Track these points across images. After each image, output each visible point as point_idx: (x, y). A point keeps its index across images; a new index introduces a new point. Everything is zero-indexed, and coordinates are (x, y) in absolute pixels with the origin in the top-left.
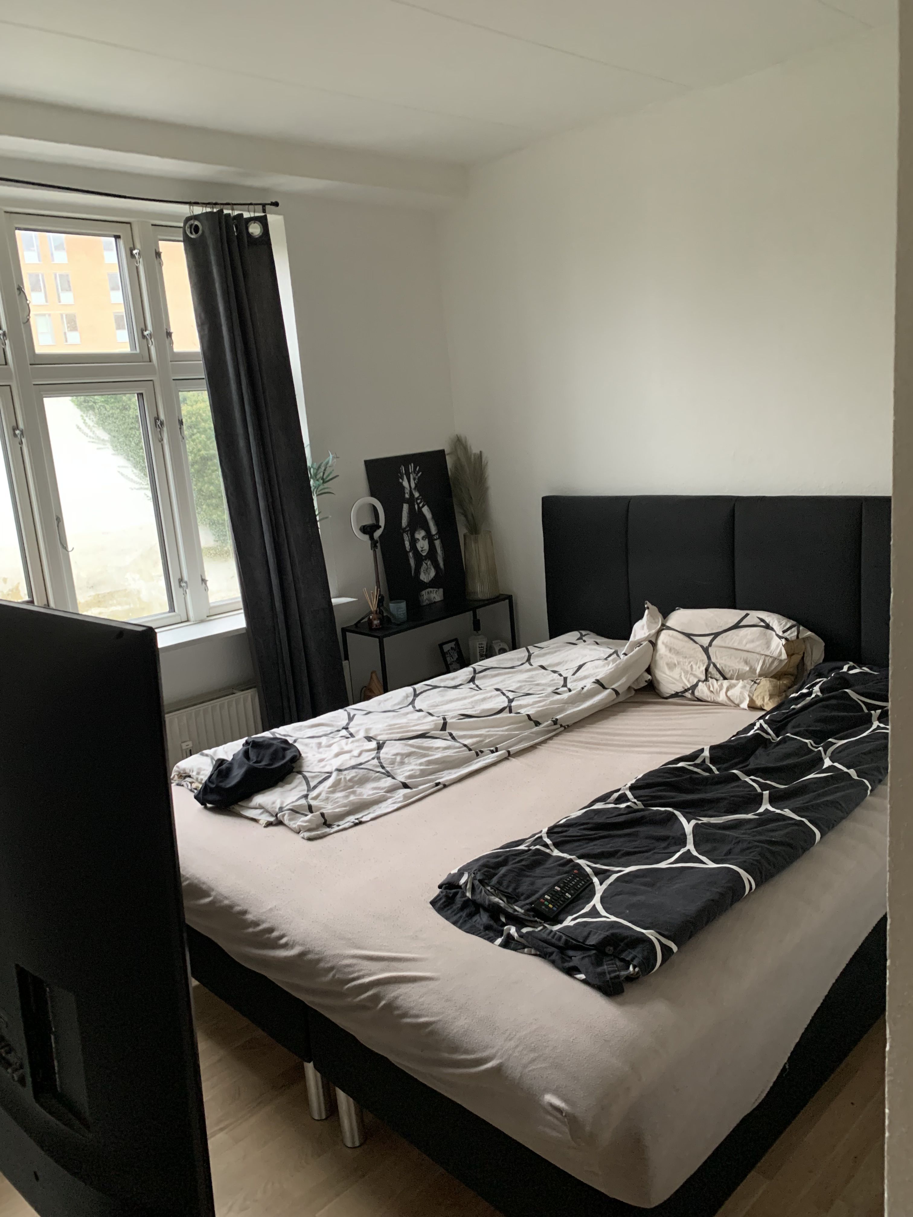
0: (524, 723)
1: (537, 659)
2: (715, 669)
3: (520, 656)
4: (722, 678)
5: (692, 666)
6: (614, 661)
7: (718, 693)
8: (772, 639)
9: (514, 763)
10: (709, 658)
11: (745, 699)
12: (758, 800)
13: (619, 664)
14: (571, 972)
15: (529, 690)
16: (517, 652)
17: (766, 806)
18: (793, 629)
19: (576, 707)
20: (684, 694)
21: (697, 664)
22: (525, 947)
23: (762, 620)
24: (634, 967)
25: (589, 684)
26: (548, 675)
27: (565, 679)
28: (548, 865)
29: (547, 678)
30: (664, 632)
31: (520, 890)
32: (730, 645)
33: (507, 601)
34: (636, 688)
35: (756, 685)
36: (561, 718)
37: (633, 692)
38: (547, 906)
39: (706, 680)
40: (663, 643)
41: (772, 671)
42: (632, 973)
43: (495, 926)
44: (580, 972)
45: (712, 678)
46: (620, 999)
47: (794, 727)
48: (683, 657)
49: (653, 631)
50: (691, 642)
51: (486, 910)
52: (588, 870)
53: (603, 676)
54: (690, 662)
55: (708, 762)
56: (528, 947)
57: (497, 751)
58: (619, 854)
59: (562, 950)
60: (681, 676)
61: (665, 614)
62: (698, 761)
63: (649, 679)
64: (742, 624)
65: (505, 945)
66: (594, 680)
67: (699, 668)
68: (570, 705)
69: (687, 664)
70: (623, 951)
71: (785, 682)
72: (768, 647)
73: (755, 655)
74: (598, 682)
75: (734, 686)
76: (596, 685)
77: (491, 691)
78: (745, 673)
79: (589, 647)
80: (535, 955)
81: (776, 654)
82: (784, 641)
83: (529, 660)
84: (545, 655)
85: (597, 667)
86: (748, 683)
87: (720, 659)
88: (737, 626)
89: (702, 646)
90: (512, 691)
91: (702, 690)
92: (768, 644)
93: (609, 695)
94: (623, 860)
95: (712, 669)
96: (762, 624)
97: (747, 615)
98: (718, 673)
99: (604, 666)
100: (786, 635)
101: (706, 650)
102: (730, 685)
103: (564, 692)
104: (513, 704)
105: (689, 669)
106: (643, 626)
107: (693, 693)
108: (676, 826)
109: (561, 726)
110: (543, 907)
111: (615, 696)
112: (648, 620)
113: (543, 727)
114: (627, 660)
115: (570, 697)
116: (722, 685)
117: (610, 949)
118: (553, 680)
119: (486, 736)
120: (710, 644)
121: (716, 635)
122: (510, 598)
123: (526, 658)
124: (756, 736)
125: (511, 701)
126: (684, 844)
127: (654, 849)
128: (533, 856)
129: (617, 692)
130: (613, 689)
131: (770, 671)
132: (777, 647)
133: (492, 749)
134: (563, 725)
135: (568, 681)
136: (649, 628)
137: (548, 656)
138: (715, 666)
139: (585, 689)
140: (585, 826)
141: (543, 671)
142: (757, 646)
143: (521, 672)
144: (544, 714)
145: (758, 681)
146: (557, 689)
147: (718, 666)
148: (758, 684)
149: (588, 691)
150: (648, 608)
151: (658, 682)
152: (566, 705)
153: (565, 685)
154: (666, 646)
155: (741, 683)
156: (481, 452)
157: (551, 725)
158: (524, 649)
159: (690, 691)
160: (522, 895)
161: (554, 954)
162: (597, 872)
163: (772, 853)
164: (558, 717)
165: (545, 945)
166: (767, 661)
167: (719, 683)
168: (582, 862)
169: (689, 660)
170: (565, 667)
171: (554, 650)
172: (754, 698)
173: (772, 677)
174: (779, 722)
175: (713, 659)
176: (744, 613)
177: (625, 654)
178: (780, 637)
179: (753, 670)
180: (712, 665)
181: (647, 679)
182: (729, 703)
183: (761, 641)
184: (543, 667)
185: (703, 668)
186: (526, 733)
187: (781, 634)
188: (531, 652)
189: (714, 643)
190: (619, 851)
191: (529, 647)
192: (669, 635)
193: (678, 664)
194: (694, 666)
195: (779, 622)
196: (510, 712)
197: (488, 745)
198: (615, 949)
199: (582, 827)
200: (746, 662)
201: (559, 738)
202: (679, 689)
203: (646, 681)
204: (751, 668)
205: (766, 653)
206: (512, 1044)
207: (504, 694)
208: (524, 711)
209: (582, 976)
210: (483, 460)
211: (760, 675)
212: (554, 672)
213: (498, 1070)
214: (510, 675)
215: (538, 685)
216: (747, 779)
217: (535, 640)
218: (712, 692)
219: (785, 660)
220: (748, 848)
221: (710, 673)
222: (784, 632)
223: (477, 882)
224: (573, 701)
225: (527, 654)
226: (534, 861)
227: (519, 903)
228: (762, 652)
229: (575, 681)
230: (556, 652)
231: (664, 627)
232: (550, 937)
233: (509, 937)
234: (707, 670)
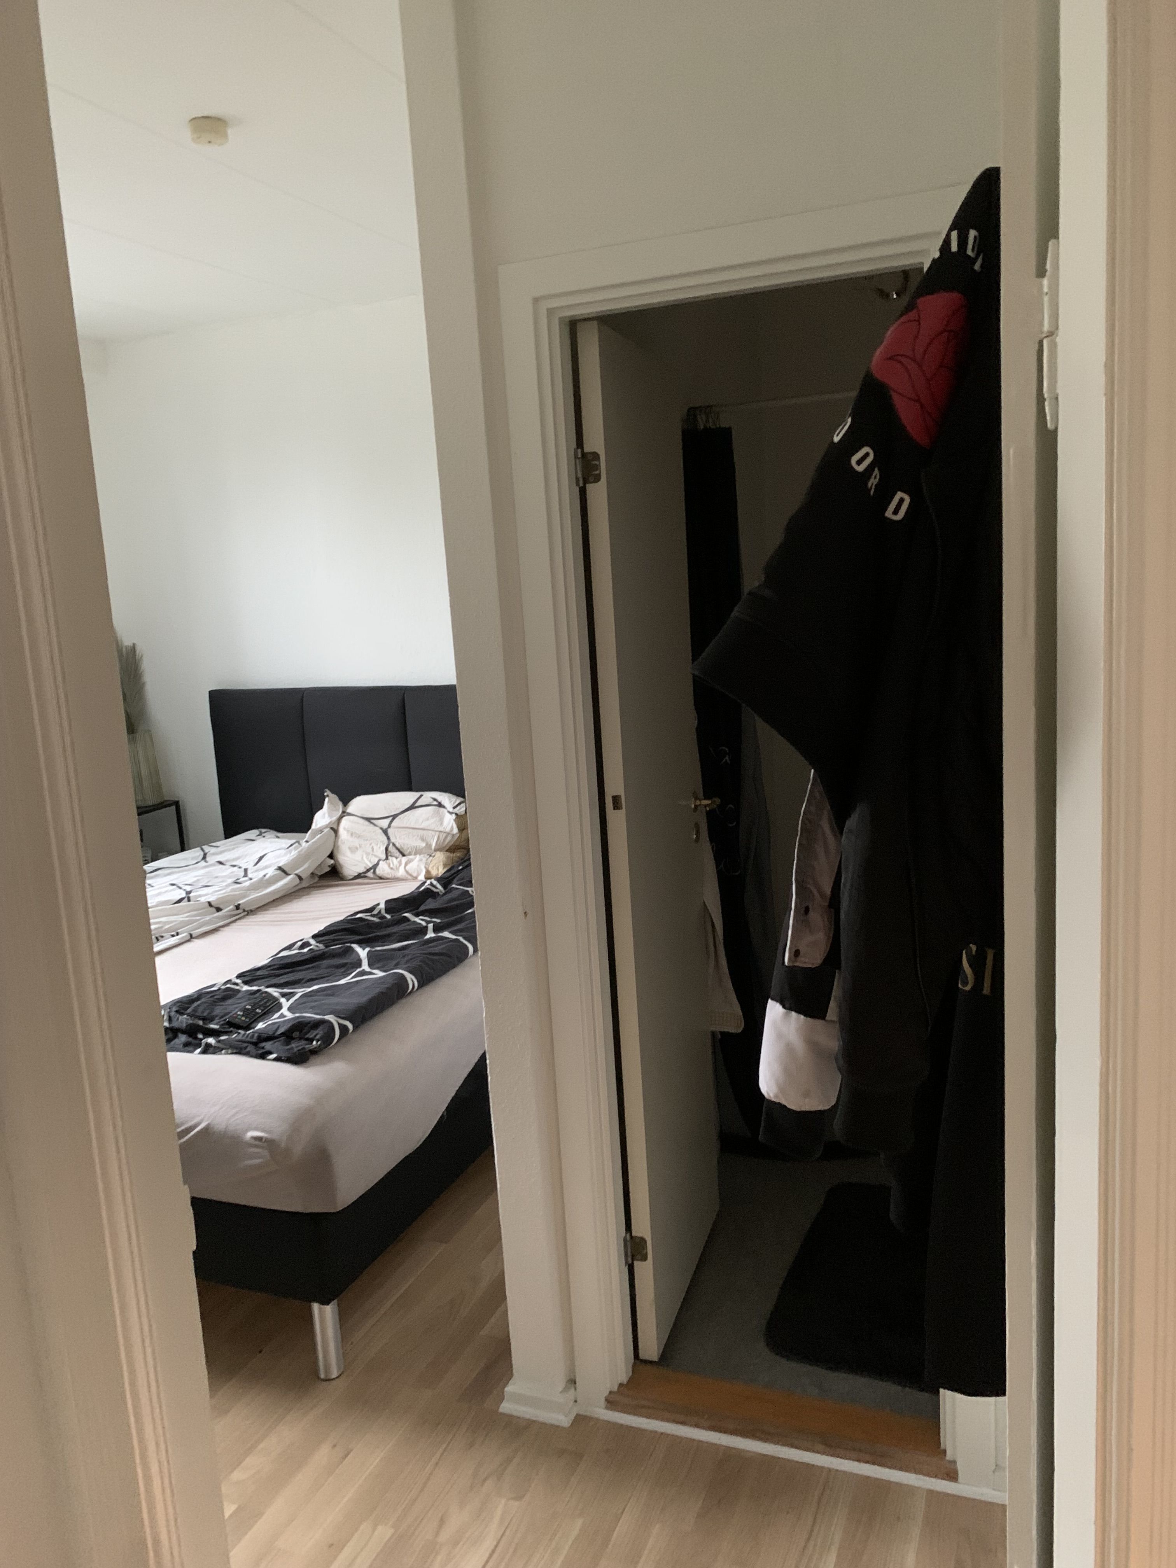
0: (206, 910)
1: (213, 857)
2: (394, 848)
3: (194, 855)
4: (401, 856)
5: (373, 848)
6: (296, 849)
7: (398, 869)
8: (444, 816)
9: (196, 943)
10: (388, 838)
11: (421, 870)
12: (424, 930)
13: (302, 850)
14: (263, 1056)
15: (208, 882)
16: (190, 853)
17: (430, 934)
18: (462, 805)
19: (259, 893)
20: (366, 875)
21: (377, 845)
22: (222, 1049)
23: (435, 800)
24: (318, 1041)
25: (271, 872)
26: (227, 869)
27: (246, 870)
28: (240, 995)
29: (226, 871)
30: (345, 818)
31: (215, 1013)
32: (407, 825)
33: (174, 807)
34: (319, 874)
35: (431, 858)
36: (243, 903)
37: (317, 879)
38: (240, 1019)
39: (387, 858)
40: (344, 829)
41: (446, 846)
42: (316, 1046)
43: (194, 1041)
44: (271, 1053)
45: (391, 856)
46: (305, 1065)
47: (458, 881)
48: (364, 840)
49: (335, 818)
50: (372, 825)
51: (184, 1032)
52: (276, 994)
53: (285, 863)
54: (371, 844)
55: (383, 912)
56: (225, 1049)
57: (178, 934)
58: (303, 981)
59: (255, 1044)
60: (362, 858)
61: (346, 801)
62: (375, 912)
63: (332, 864)
64: (417, 804)
65: (204, 1052)
66: (276, 867)
67: (380, 848)
68: (252, 891)
69: (368, 845)
70: (306, 1034)
71: (458, 855)
72: (442, 824)
73: (431, 832)
74: (280, 868)
75: (412, 860)
76: (279, 872)
77: (166, 886)
78: (422, 849)
79: (269, 840)
80: (232, 1053)
81: (448, 829)
82: (454, 815)
83: (204, 858)
84: (221, 852)
85: (279, 857)
86: (424, 857)
87: (399, 838)
88: (412, 807)
89: (381, 828)
90: (189, 885)
91: (383, 869)
92: (441, 821)
93: (292, 879)
94: (308, 983)
95: (391, 848)
96: (435, 803)
97: (421, 796)
98: (397, 851)
99: (285, 854)
100: (456, 810)
101: (385, 832)
102: (408, 860)
103: (245, 881)
104: (191, 895)
105: (370, 850)
106: (324, 814)
107: (374, 872)
108: (354, 955)
109: (244, 911)
110: (237, 1020)
111: (298, 881)
112: (329, 808)
113: (226, 912)
114: (309, 847)
115: (251, 884)
116: (401, 861)
117: (296, 1034)
118: (232, 872)
119: (165, 923)
120: (389, 826)
121: (394, 817)
122: (177, 804)
123: (201, 857)
124: (427, 889)
125: (190, 892)
126: (360, 965)
127: (335, 973)
128: (223, 992)
129: (300, 878)
130: (295, 874)
131: (444, 845)
132: (449, 823)
133: (172, 933)
134: (246, 909)
135: (249, 872)
136: (330, 816)
137: (226, 854)
138: (394, 845)
139: (267, 876)
140: (272, 968)
141: (221, 866)
142: (432, 823)
143: (196, 869)
144: (226, 900)
145: (433, 855)
146: (238, 879)
147: (397, 845)
148: (434, 856)
149: (270, 877)
150: (328, 796)
151: (340, 865)
152: (248, 892)
153: (246, 875)
154: (348, 831)
155: (418, 857)
156: (134, 644)
157: (234, 910)
158: (198, 849)
159: (372, 871)
160: (217, 1016)
161: (249, 1047)
162: (284, 995)
163: (432, 960)
164: (240, 902)
165: (240, 1043)
166: (441, 836)
167: (399, 859)
168: (270, 990)
169: (370, 842)
170: (245, 861)
171: (233, 847)
172: (430, 869)
173: (447, 851)
174: (447, 878)
175: (393, 840)
176: (418, 794)
177: (307, 842)
178: (451, 813)
179: (428, 846)
180: (391, 845)
181: (330, 864)
182: (409, 877)
183: (435, 819)
184: (221, 863)
185: (383, 848)
186: (208, 918)
187: (451, 810)
188: (206, 851)
189: (393, 824)
190: (303, 979)
191: (204, 847)
192: (350, 821)
193: (360, 847)
194: (375, 848)
195: (450, 800)
196: (189, 900)
197: (167, 931)
198: (301, 1032)
199: (269, 969)
200: (423, 840)
201: (242, 920)
202: (361, 870)
203: (329, 866)
204: (427, 844)
205: (440, 829)
206: (217, 1108)
207: (180, 888)
208: (203, 899)
209: (274, 1056)
210: (137, 652)
211: (436, 850)
212: (234, 866)
213: (206, 1129)
214: (185, 873)
215: (216, 877)
216: (417, 920)
217: (209, 841)
218: (392, 869)
219: (457, 833)
220: (411, 959)
221: (390, 852)
222: (454, 808)
223: (173, 1014)
224: (255, 887)
225: (202, 853)
226: (225, 995)
227: (216, 1021)
228: (436, 829)
229: (256, 871)
230: (233, 849)
231: (344, 813)
232: (244, 1038)
233: (208, 1045)
234: (387, 849)
